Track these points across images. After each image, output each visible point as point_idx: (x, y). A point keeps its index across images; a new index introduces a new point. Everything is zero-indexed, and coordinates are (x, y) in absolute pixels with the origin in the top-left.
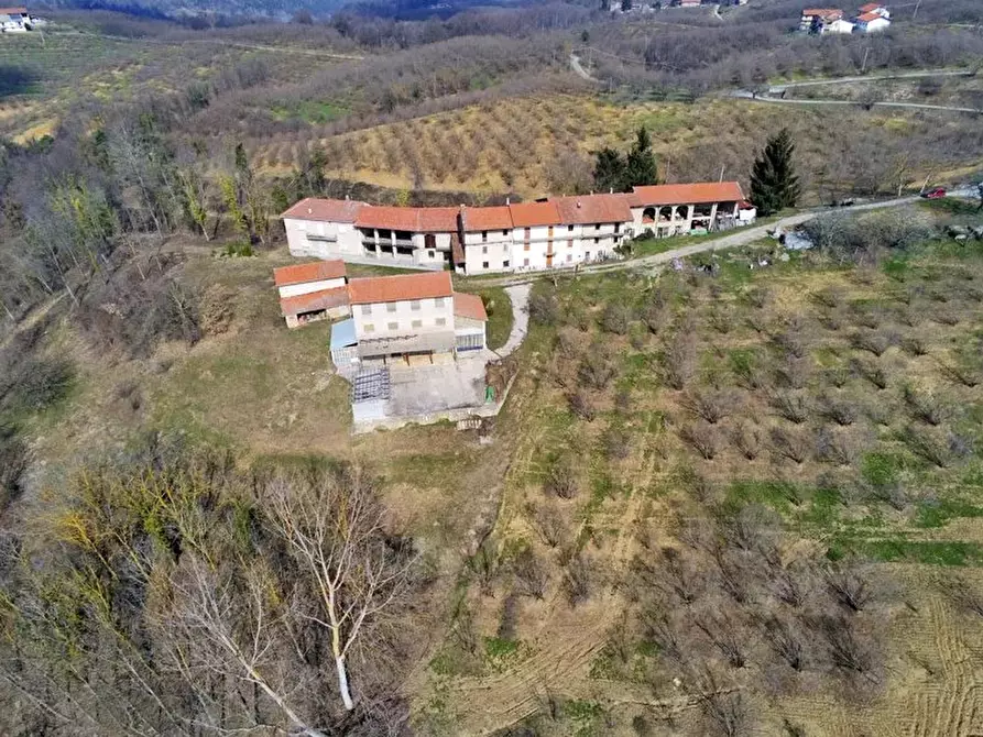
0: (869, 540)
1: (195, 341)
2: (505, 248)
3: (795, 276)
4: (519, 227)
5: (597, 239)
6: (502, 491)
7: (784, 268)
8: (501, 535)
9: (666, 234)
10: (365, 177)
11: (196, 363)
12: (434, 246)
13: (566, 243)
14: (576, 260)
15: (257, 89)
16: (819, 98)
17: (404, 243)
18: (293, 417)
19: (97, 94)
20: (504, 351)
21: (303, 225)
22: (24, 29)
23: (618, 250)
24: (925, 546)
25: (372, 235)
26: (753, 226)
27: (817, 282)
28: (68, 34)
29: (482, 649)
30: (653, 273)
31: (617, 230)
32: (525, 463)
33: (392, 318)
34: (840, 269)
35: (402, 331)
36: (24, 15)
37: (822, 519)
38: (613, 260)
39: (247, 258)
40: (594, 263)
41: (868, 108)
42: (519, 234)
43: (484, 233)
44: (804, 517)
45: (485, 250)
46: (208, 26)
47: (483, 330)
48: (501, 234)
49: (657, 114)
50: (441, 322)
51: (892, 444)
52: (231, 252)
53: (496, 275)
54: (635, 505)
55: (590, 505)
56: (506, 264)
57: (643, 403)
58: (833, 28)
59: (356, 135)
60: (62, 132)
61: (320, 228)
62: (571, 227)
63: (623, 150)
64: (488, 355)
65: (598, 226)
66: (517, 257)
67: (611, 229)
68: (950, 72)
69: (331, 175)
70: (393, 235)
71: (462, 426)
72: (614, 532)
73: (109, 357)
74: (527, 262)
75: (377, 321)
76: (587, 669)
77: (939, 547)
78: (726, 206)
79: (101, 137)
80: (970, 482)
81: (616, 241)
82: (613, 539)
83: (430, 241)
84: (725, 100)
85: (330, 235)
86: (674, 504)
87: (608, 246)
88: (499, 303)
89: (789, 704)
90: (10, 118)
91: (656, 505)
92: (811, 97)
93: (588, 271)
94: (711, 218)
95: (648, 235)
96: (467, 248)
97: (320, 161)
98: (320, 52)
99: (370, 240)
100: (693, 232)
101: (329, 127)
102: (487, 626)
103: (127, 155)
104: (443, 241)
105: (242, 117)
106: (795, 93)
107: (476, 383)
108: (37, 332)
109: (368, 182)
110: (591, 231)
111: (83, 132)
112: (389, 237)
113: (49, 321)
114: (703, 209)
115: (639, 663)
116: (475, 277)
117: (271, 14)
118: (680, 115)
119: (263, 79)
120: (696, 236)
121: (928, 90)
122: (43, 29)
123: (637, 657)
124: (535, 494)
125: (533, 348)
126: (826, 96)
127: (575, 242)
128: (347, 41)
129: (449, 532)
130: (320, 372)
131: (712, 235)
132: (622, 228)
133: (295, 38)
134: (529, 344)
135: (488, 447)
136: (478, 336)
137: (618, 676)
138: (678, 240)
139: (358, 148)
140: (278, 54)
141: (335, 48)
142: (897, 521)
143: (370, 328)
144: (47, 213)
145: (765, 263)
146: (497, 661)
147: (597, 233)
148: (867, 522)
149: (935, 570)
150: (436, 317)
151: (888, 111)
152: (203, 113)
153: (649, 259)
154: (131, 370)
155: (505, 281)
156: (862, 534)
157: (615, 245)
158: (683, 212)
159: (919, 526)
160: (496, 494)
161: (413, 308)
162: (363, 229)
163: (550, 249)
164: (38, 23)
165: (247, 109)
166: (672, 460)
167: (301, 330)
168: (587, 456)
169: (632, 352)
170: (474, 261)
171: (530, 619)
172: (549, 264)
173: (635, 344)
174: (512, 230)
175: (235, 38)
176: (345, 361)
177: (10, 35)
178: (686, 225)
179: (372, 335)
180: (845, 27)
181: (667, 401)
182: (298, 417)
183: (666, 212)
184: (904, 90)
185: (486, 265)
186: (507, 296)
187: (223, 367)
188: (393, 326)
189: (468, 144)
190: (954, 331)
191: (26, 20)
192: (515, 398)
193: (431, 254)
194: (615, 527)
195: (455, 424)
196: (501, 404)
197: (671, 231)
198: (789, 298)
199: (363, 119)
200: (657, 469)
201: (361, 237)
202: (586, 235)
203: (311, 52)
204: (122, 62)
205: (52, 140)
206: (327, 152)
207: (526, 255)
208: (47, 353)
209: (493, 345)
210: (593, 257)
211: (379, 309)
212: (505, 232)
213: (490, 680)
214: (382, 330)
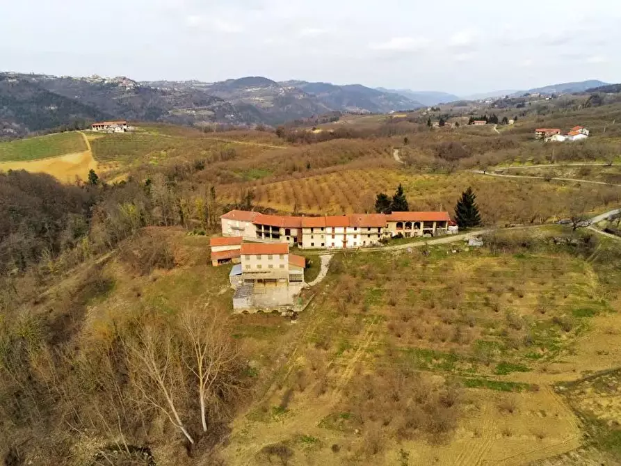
0: (467, 378)
1: (170, 269)
2: (322, 237)
3: (469, 258)
4: (330, 227)
5: (369, 235)
6: (296, 344)
7: (465, 255)
8: (291, 364)
9: (409, 236)
10: (273, 205)
11: (169, 278)
12: (289, 235)
13: (353, 236)
14: (358, 245)
15: (230, 162)
16: (522, 174)
17: (276, 233)
18: (207, 304)
19: (151, 162)
20: (312, 284)
21: (230, 222)
22: (123, 131)
23: (380, 241)
24: (494, 383)
25: (261, 228)
26: (456, 234)
27: (479, 262)
28: (144, 133)
29: (271, 411)
30: (396, 253)
31: (379, 231)
32: (310, 333)
33: (259, 262)
34: (493, 256)
35: (263, 269)
36: (125, 125)
37: (447, 368)
38: (378, 246)
39: (202, 236)
40: (367, 247)
41: (548, 180)
42: (329, 230)
43: (312, 229)
44: (439, 366)
45: (312, 237)
46: (213, 131)
47: (302, 272)
48: (320, 230)
49: (428, 180)
50: (282, 266)
51: (494, 337)
52: (195, 233)
53: (317, 250)
54: (358, 355)
55: (336, 354)
56: (323, 244)
57: (374, 311)
58: (553, 139)
59: (271, 185)
60: (130, 179)
61: (238, 224)
62: (355, 229)
63: (390, 194)
64: (304, 284)
65: (369, 229)
66: (329, 241)
67: (376, 230)
68: (597, 164)
69: (254, 203)
70: (271, 229)
71: (284, 314)
72: (345, 366)
73: (132, 275)
74: (333, 244)
75: (251, 264)
76: (317, 423)
77: (501, 383)
78: (441, 224)
79: (148, 182)
80: (530, 357)
81: (379, 236)
82: (343, 369)
83: (288, 232)
84: (468, 174)
85: (242, 227)
86: (378, 356)
87: (375, 239)
88: (315, 262)
89: (405, 443)
90: (107, 172)
91: (368, 356)
92: (517, 174)
93: (364, 250)
94: (434, 229)
95: (400, 236)
96: (303, 236)
97: (251, 196)
98: (265, 145)
99: (260, 231)
100: (424, 236)
101: (259, 181)
102: (277, 403)
103: (159, 189)
104: (294, 232)
105: (219, 175)
106: (509, 172)
107: (295, 296)
108: (103, 263)
109: (273, 207)
110: (366, 231)
111: (141, 180)
112: (269, 230)
113: (108, 260)
114: (428, 224)
115: (342, 422)
116: (307, 250)
117: (248, 124)
118: (441, 181)
119: (233, 157)
120: (426, 238)
121: (585, 173)
122: (132, 131)
123: (341, 420)
124: (311, 346)
125: (327, 283)
126: (526, 174)
127: (358, 236)
128: (281, 140)
129: (268, 360)
130: (223, 286)
131: (433, 237)
132: (382, 231)
133: (254, 137)
134: (325, 281)
135: (294, 325)
136: (300, 275)
137: (331, 427)
138: (416, 238)
139: (271, 192)
140: (244, 145)
141: (274, 143)
142: (485, 372)
143: (248, 267)
144: (117, 212)
145: (455, 251)
146: (276, 417)
147: (369, 232)
148: (469, 370)
149: (495, 393)
150: (279, 264)
151: (559, 183)
152: (200, 172)
153: (396, 247)
154: (139, 281)
155: (321, 253)
156: (465, 375)
157: (379, 239)
158: (418, 224)
159: (495, 374)
160: (293, 346)
161: (269, 259)
162: (257, 225)
163: (345, 239)
164: (131, 128)
165: (222, 172)
166: (381, 337)
167: (219, 267)
168: (340, 332)
169: (375, 288)
170: (307, 242)
171: (297, 401)
172: (345, 246)
173: (379, 285)
174: (326, 228)
175: (224, 137)
176: (235, 281)
177: (116, 134)
178: (420, 232)
179: (249, 270)
180: (560, 138)
181: (386, 311)
182: (209, 305)
183: (409, 225)
184: (570, 172)
185: (313, 244)
186: (320, 260)
187: (181, 280)
188: (259, 266)
189: (327, 192)
190: (542, 288)
191: (125, 127)
192: (312, 305)
193: (288, 238)
194: (346, 364)
195: (281, 313)
196: (305, 306)
197: (412, 235)
198: (462, 268)
199: (279, 177)
200: (373, 340)
201: (255, 228)
202: (364, 233)
203: (260, 145)
204: (167, 147)
205: (125, 183)
206: (255, 193)
207: (333, 241)
208: (105, 273)
209: (307, 280)
210: (367, 243)
211: (253, 257)
212: (322, 229)
213: (271, 425)
214: (254, 268)
